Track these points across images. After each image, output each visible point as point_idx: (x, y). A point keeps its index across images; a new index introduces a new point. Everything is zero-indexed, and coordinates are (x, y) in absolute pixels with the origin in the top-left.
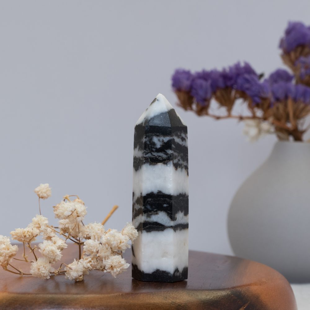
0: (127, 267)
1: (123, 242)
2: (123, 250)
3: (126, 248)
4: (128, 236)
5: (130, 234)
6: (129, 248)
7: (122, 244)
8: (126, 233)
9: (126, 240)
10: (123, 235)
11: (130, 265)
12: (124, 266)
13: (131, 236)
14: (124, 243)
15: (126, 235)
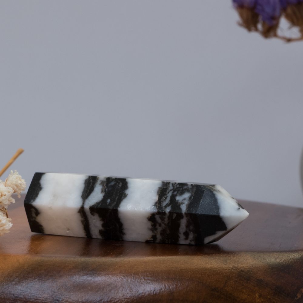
0: (9, 228)
1: (5, 195)
2: (5, 205)
3: (9, 203)
4: (12, 187)
5: (14, 185)
6: (13, 203)
7: (3, 198)
8: (10, 184)
9: (9, 192)
10: (5, 186)
11: (12, 224)
12: (5, 226)
13: (16, 188)
14: (6, 197)
15: (10, 186)
